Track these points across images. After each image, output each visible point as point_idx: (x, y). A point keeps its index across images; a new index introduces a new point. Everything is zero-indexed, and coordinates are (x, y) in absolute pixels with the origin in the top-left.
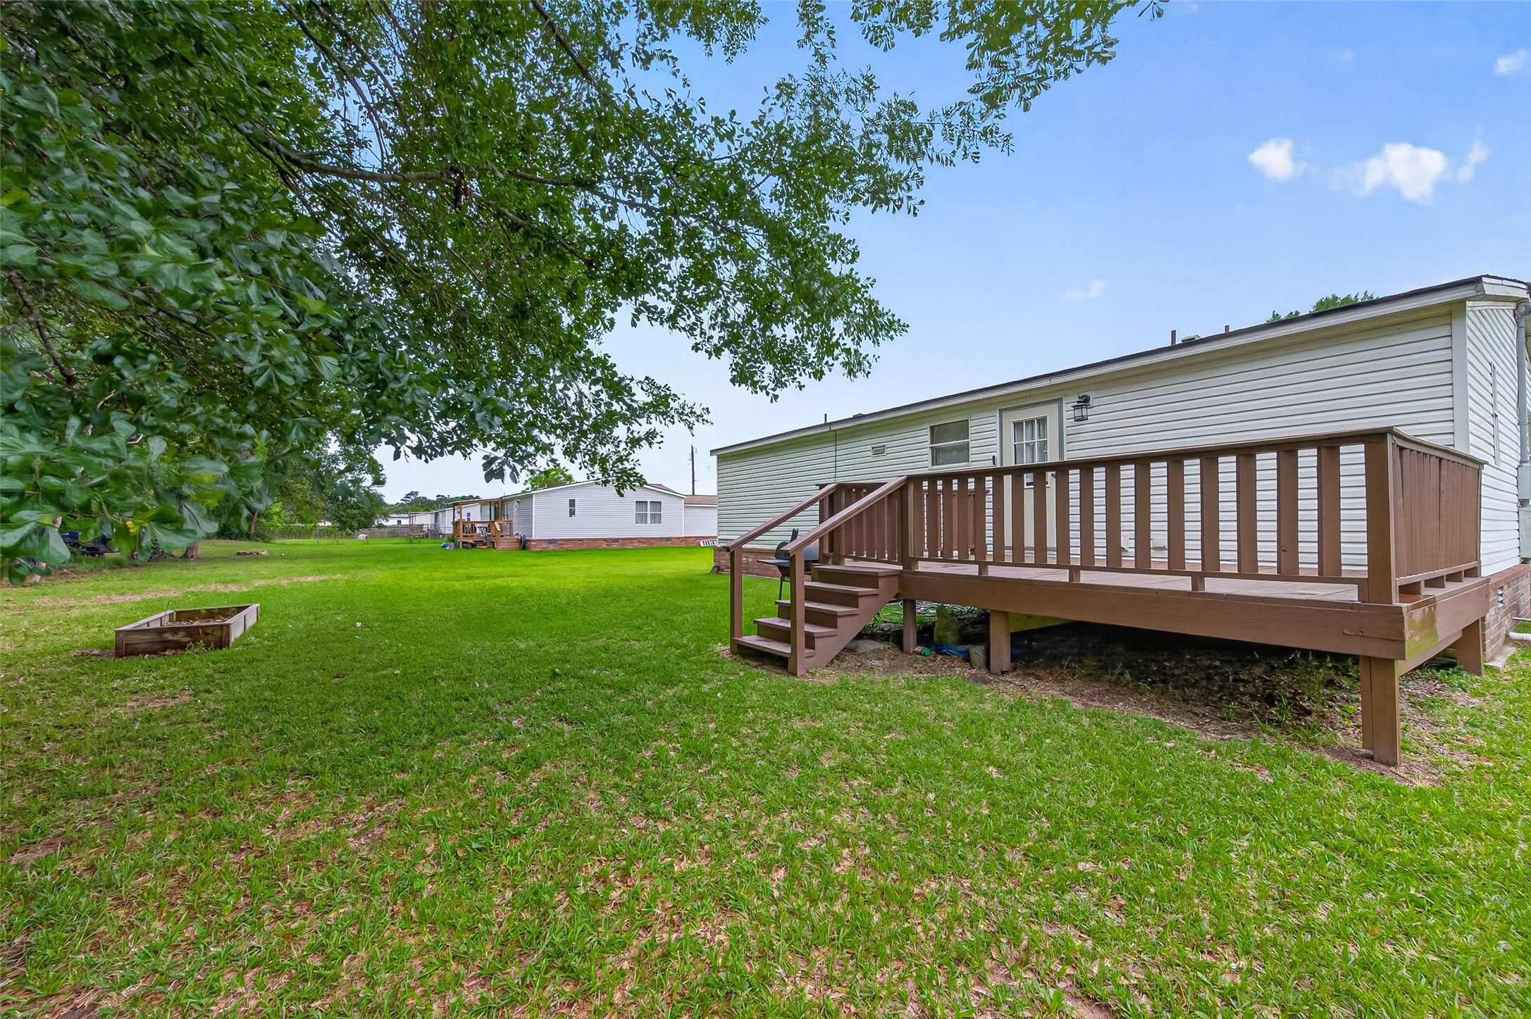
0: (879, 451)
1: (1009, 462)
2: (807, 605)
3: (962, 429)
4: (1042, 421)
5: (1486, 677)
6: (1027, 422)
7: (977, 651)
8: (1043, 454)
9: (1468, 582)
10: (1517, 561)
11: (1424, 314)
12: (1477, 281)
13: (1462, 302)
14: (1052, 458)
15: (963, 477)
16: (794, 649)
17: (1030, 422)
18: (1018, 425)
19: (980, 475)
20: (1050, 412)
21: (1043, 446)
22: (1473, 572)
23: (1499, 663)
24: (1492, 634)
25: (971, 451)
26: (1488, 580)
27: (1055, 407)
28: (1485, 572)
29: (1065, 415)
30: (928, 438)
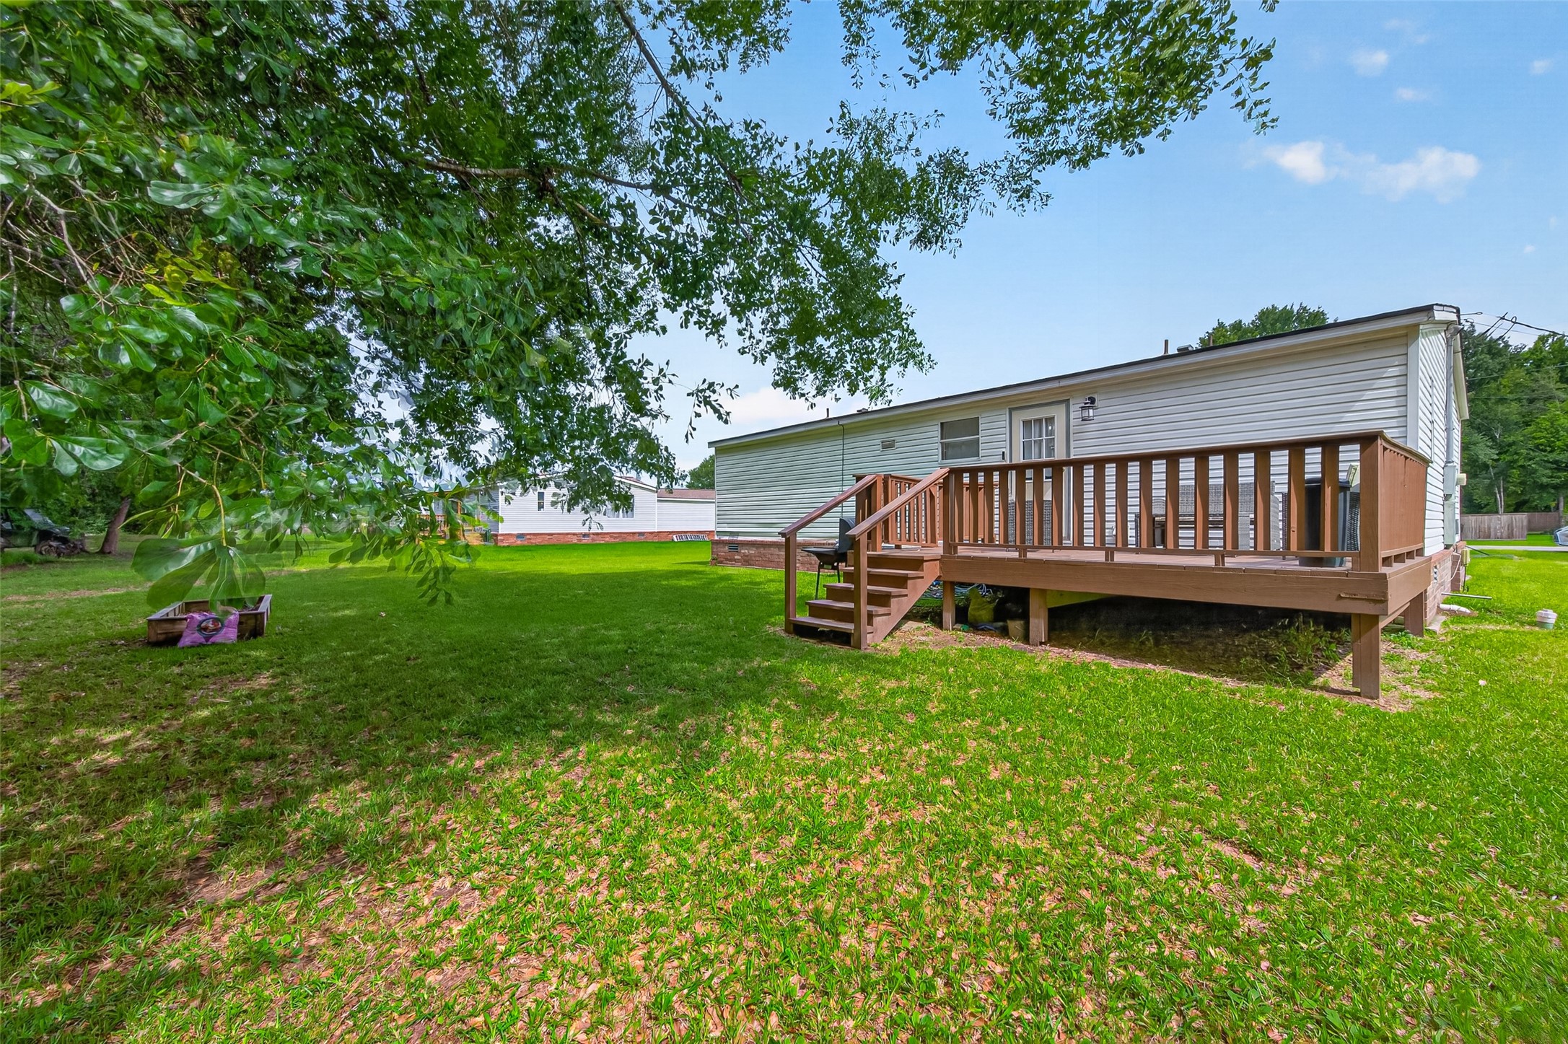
0: (888, 445)
1: (1019, 459)
2: (869, 587)
3: (973, 426)
4: (1050, 420)
5: (1426, 637)
6: (1036, 421)
7: (1015, 626)
8: (1051, 451)
9: (1418, 560)
10: (1442, 547)
11: (1391, 334)
12: (1429, 309)
13: (1417, 325)
14: (1059, 455)
15: (974, 471)
16: (858, 627)
17: (1039, 421)
18: (1027, 424)
19: (988, 471)
20: (1058, 413)
21: (1051, 442)
22: (1420, 552)
23: (1436, 627)
24: (1431, 604)
25: (981, 446)
26: (1430, 558)
27: (1062, 408)
28: (1427, 553)
29: (1072, 415)
30: (938, 433)
